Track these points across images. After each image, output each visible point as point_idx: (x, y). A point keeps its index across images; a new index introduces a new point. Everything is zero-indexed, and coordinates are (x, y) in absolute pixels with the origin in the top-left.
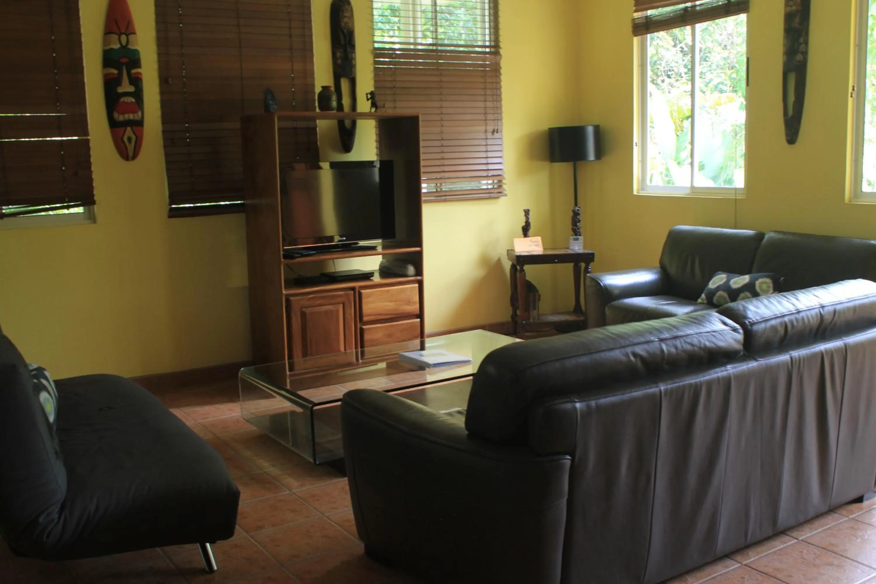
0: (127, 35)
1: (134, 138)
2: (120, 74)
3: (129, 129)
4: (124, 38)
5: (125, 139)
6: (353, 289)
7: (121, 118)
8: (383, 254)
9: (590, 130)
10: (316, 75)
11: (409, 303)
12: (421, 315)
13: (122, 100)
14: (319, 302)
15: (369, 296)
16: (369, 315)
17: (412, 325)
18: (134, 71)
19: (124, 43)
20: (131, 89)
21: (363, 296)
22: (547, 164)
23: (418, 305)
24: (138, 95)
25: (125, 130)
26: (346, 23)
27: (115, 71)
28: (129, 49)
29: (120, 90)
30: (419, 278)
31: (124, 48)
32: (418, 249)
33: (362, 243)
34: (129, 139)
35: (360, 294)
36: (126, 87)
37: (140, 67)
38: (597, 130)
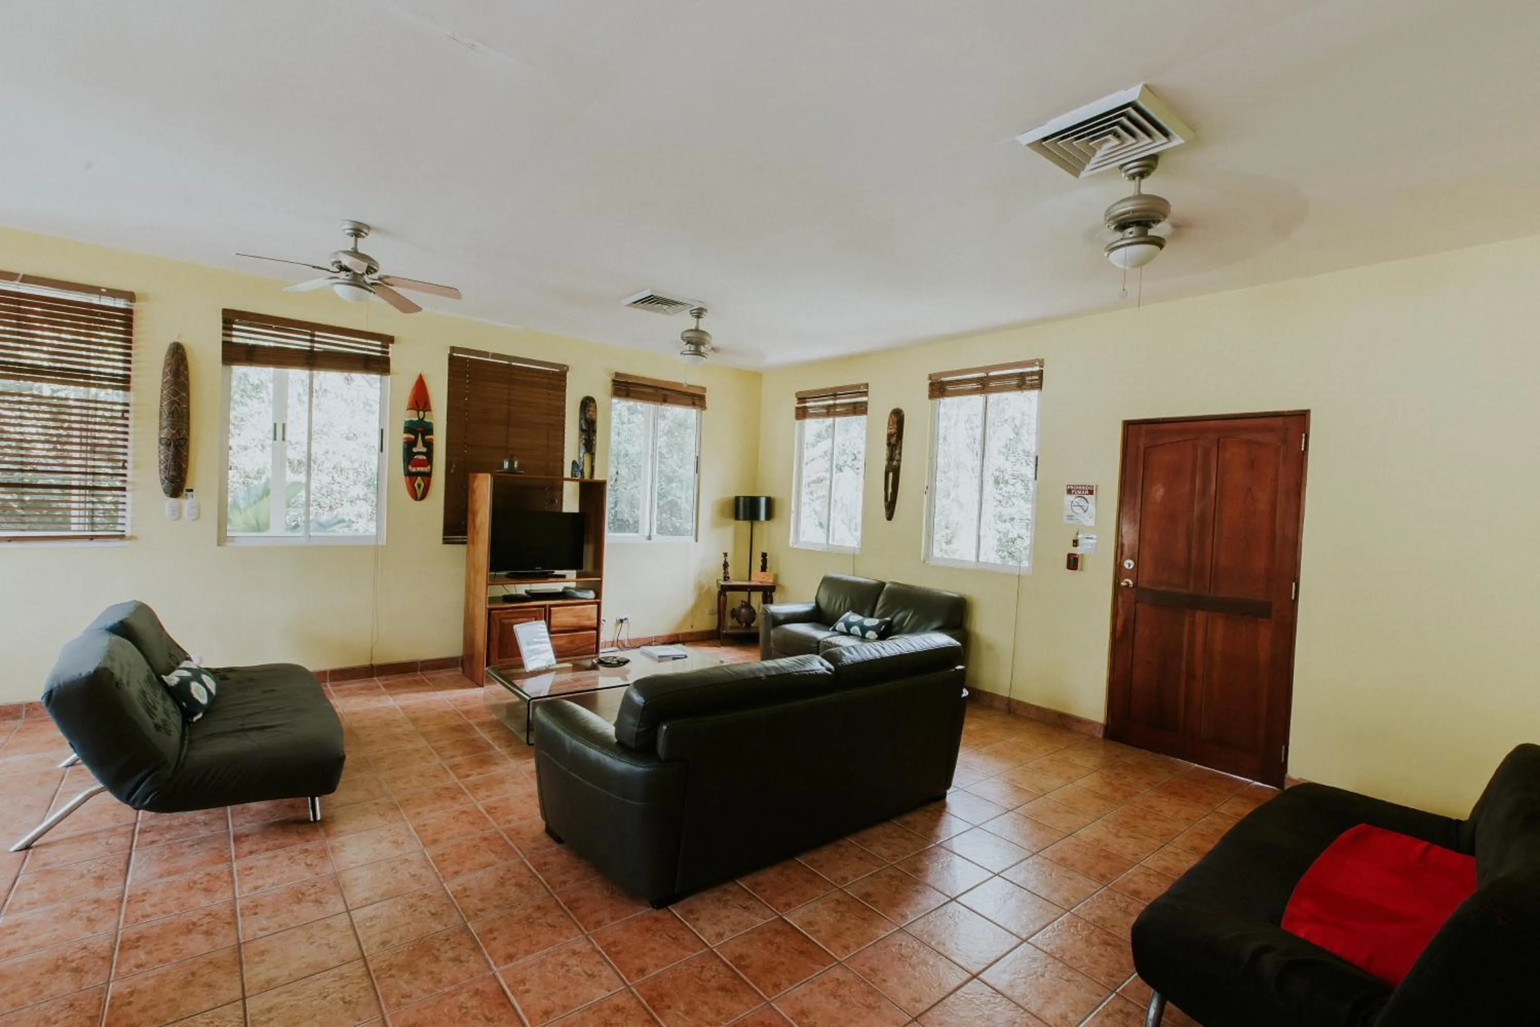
0: (424, 412)
1: (423, 485)
2: (417, 438)
3: (419, 478)
4: (421, 413)
5: (416, 485)
6: (544, 606)
7: (414, 470)
8: (577, 582)
9: (763, 502)
10: (566, 450)
11: (589, 618)
12: (597, 628)
13: (416, 457)
14: (515, 615)
15: (556, 613)
16: (556, 627)
17: (591, 636)
18: (427, 437)
19: (421, 417)
20: (424, 450)
21: (552, 612)
22: (733, 520)
23: (596, 621)
24: (429, 454)
25: (416, 479)
26: (591, 416)
27: (413, 437)
28: (425, 422)
29: (415, 450)
30: (598, 600)
31: (421, 420)
32: (599, 579)
33: (557, 572)
34: (419, 486)
35: (550, 611)
36: (420, 448)
37: (432, 434)
38: (769, 501)
